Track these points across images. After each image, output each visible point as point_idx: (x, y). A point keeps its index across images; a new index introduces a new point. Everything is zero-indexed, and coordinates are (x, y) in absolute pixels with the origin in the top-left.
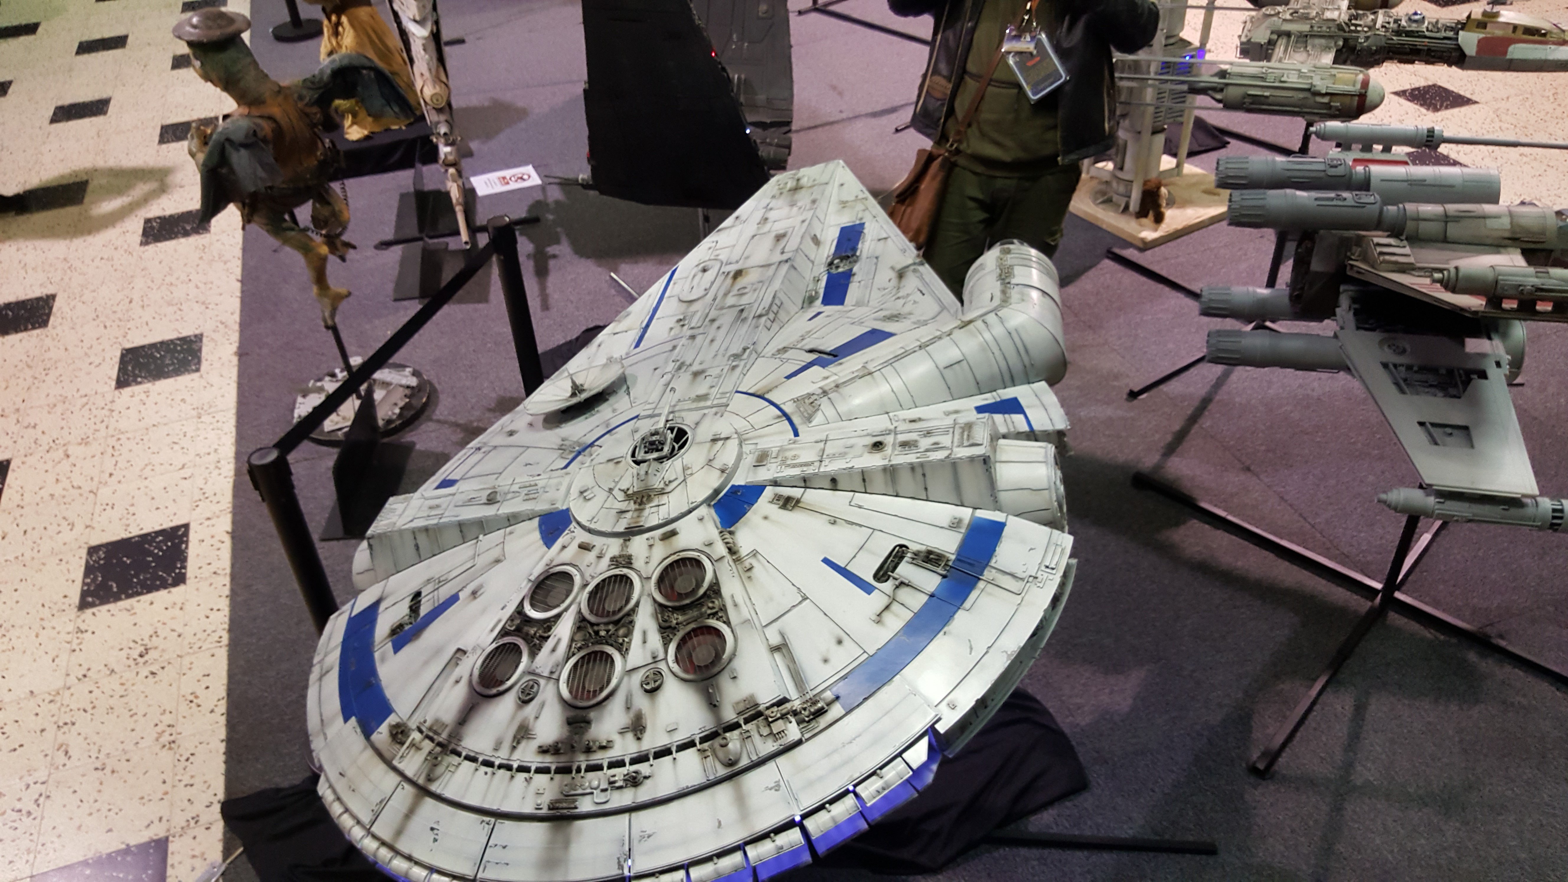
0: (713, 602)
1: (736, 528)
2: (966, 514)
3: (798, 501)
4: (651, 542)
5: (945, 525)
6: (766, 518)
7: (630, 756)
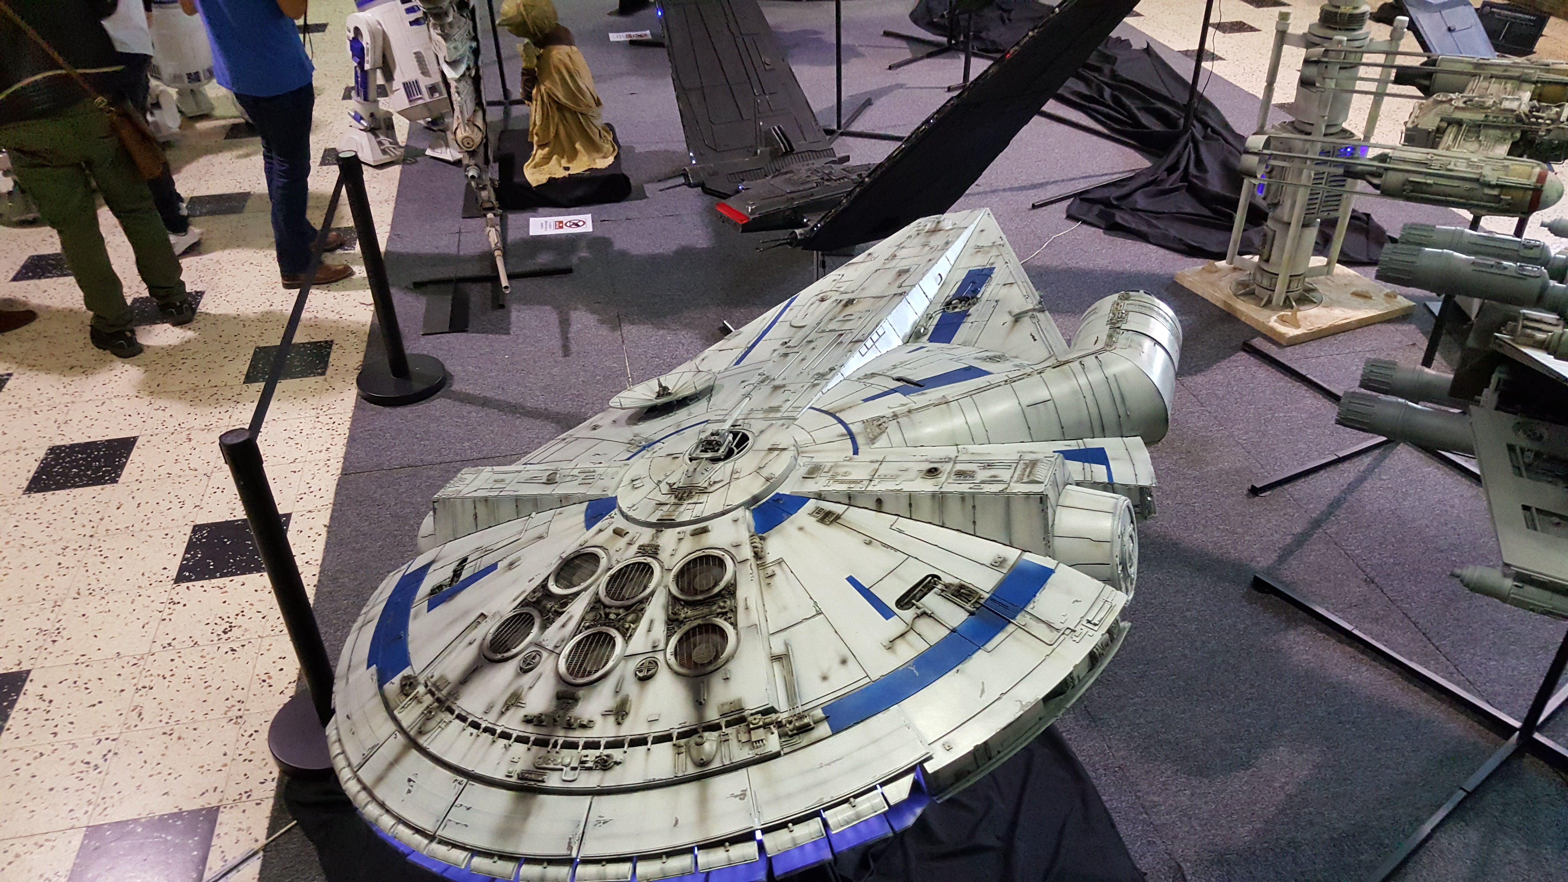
0: (725, 602)
1: (769, 535)
2: (1012, 554)
3: (838, 517)
4: (682, 536)
5: (988, 563)
6: (801, 529)
7: (607, 739)
